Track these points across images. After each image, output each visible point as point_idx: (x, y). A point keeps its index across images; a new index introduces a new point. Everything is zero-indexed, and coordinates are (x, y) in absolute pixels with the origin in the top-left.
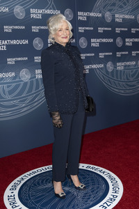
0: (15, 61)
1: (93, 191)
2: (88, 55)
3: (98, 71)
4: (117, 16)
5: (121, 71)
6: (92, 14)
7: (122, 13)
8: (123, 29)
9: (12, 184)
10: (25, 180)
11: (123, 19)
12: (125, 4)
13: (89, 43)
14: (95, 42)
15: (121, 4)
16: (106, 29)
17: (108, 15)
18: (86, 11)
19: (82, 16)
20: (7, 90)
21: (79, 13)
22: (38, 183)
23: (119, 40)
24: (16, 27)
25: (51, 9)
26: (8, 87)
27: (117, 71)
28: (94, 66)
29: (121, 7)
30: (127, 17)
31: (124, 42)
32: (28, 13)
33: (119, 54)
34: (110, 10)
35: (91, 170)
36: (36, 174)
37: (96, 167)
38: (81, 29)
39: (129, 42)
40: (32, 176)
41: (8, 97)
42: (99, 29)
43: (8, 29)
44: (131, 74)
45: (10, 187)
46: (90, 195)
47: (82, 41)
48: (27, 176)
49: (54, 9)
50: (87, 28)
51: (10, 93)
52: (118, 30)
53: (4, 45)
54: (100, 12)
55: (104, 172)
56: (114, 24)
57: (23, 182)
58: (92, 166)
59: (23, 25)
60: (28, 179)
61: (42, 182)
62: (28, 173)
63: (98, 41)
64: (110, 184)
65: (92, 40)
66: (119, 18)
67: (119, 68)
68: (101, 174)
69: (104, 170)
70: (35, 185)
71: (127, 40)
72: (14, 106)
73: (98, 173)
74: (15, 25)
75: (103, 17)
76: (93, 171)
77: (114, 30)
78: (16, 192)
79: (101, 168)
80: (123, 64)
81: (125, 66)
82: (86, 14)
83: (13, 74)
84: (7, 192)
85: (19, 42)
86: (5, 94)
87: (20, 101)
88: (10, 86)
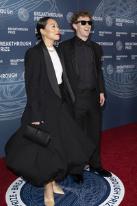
0: (18, 63)
1: (95, 192)
4: (117, 20)
5: (120, 74)
6: (93, 18)
7: (122, 18)
8: (123, 33)
11: (123, 24)
12: (125, 9)
15: (122, 9)
16: (106, 33)
17: (109, 20)
23: (119, 44)
24: (20, 29)
25: (54, 12)
26: (11, 87)
27: (117, 74)
29: (121, 12)
30: (127, 21)
31: (124, 46)
32: (32, 15)
33: (118, 58)
34: (111, 15)
39: (129, 46)
41: (10, 98)
42: (100, 32)
43: (12, 30)
44: (130, 77)
46: (92, 196)
49: (57, 13)
51: (13, 93)
52: (118, 34)
53: (7, 46)
54: (101, 17)
56: (114, 28)
57: (24, 182)
64: (112, 185)
66: (119, 22)
67: (118, 71)
71: (127, 44)
74: (19, 27)
75: (104, 21)
77: (114, 34)
80: (123, 67)
81: (125, 69)
83: (16, 75)
85: (23, 43)
86: (7, 94)
87: (22, 102)
88: (12, 87)
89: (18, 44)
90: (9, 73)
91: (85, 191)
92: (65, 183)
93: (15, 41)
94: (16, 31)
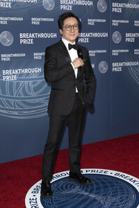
0: (42, 56)
1: (122, 201)
2: (122, 51)
3: (132, 69)
6: (128, 6)
13: (124, 37)
14: (131, 38)
18: (121, 3)
19: (117, 7)
20: (32, 86)
21: (114, 5)
26: (34, 83)
28: (128, 64)
35: (120, 178)
36: (60, 178)
37: (126, 175)
38: (115, 23)
40: (55, 180)
41: (33, 94)
42: (135, 22)
46: (118, 205)
47: (116, 36)
50: (122, 21)
51: (36, 89)
54: (137, 4)
55: (134, 181)
58: (121, 173)
59: (52, 18)
61: (66, 187)
63: (134, 35)
65: (127, 35)
68: (132, 183)
69: (135, 178)
70: (58, 189)
72: (39, 104)
73: (128, 181)
76: (122, 178)
78: (38, 196)
79: (131, 177)
82: (121, 5)
84: (29, 195)
85: (47, 35)
86: (30, 91)
87: (45, 99)
88: (36, 82)
89: (42, 35)
90: (32, 67)
91: (111, 200)
92: (89, 190)
93: (39, 32)
94: (40, 22)
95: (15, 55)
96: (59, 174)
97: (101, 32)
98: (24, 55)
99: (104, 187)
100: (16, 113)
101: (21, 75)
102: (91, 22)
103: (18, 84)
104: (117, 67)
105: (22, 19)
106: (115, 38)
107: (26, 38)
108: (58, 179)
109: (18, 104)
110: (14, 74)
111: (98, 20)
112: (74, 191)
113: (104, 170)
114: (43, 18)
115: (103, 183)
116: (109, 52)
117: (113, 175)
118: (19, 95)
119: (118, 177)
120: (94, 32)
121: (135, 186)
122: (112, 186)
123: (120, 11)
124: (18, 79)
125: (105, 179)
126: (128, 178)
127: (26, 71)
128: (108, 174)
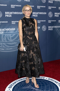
0: (16, 23)
2: (53, 21)
3: (57, 29)
9: (10, 85)
10: (17, 83)
13: (54, 15)
14: (57, 15)
22: (23, 86)
24: (17, 6)
28: (56, 27)
35: (51, 81)
36: (22, 80)
37: (53, 79)
38: (50, 8)
40: (20, 81)
42: (59, 7)
43: (13, 6)
45: (8, 86)
47: (50, 14)
48: (17, 81)
50: (53, 7)
53: (10, 14)
55: (57, 83)
57: (15, 84)
58: (51, 79)
59: (20, 5)
60: (18, 83)
62: (18, 80)
63: (58, 14)
65: (55, 13)
69: (57, 81)
70: (21, 86)
73: (54, 82)
76: (52, 81)
78: (11, 89)
84: (7, 89)
85: (18, 13)
86: (9, 39)
87: (17, 43)
89: (16, 13)
90: (11, 28)
94: (15, 7)
95: (3, 22)
96: (22, 78)
97: (43, 12)
98: (7, 22)
99: (43, 85)
100: (3, 49)
101: (5, 31)
102: (39, 7)
103: (4, 36)
104: (50, 28)
105: (6, 5)
106: (50, 15)
107: (8, 14)
108: (21, 81)
109: (4, 45)
110: (2, 31)
111: (42, 7)
112: (28, 87)
113: (43, 77)
114: (16, 5)
115: (42, 83)
116: (47, 21)
117: (47, 79)
118: (5, 41)
119: (49, 80)
120: (40, 12)
121: (57, 85)
122: (46, 85)
123: (52, 2)
124: (4, 33)
125: (43, 81)
126: (54, 81)
127: (8, 29)
128: (45, 79)
